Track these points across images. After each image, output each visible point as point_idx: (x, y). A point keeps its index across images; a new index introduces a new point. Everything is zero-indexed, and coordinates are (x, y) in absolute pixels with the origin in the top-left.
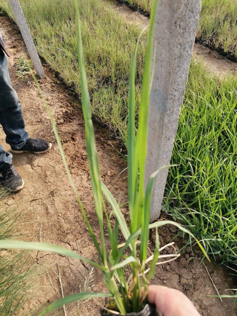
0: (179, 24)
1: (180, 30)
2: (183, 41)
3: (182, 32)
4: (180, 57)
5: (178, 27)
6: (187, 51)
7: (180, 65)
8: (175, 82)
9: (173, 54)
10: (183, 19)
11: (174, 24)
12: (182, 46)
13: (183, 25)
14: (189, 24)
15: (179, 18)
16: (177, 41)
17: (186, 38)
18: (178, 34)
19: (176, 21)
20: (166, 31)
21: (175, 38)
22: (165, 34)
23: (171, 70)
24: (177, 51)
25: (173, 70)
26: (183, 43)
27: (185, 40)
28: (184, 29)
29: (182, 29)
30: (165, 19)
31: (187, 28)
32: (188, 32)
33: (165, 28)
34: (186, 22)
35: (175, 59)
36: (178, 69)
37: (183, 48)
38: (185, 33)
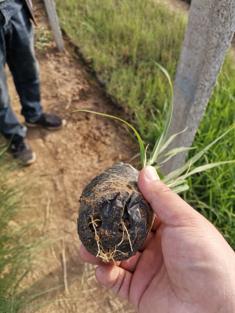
0: (222, 13)
1: (222, 19)
2: (223, 31)
3: (223, 21)
4: (216, 47)
5: (220, 15)
6: (225, 42)
7: (216, 55)
8: (207, 72)
9: (210, 43)
10: (227, 8)
11: (217, 13)
12: (221, 36)
13: (226, 14)
14: (232, 14)
15: (223, 6)
16: (216, 30)
17: (226, 28)
18: (219, 23)
19: (220, 9)
20: (206, 18)
21: (215, 27)
22: (204, 22)
23: (206, 60)
24: (215, 40)
25: (207, 59)
26: (223, 32)
27: (225, 29)
28: (226, 19)
29: (224, 19)
30: (207, 6)
31: (229, 17)
32: (229, 22)
33: (206, 15)
34: (230, 11)
35: (212, 48)
36: (213, 59)
37: (221, 37)
38: (226, 23)
